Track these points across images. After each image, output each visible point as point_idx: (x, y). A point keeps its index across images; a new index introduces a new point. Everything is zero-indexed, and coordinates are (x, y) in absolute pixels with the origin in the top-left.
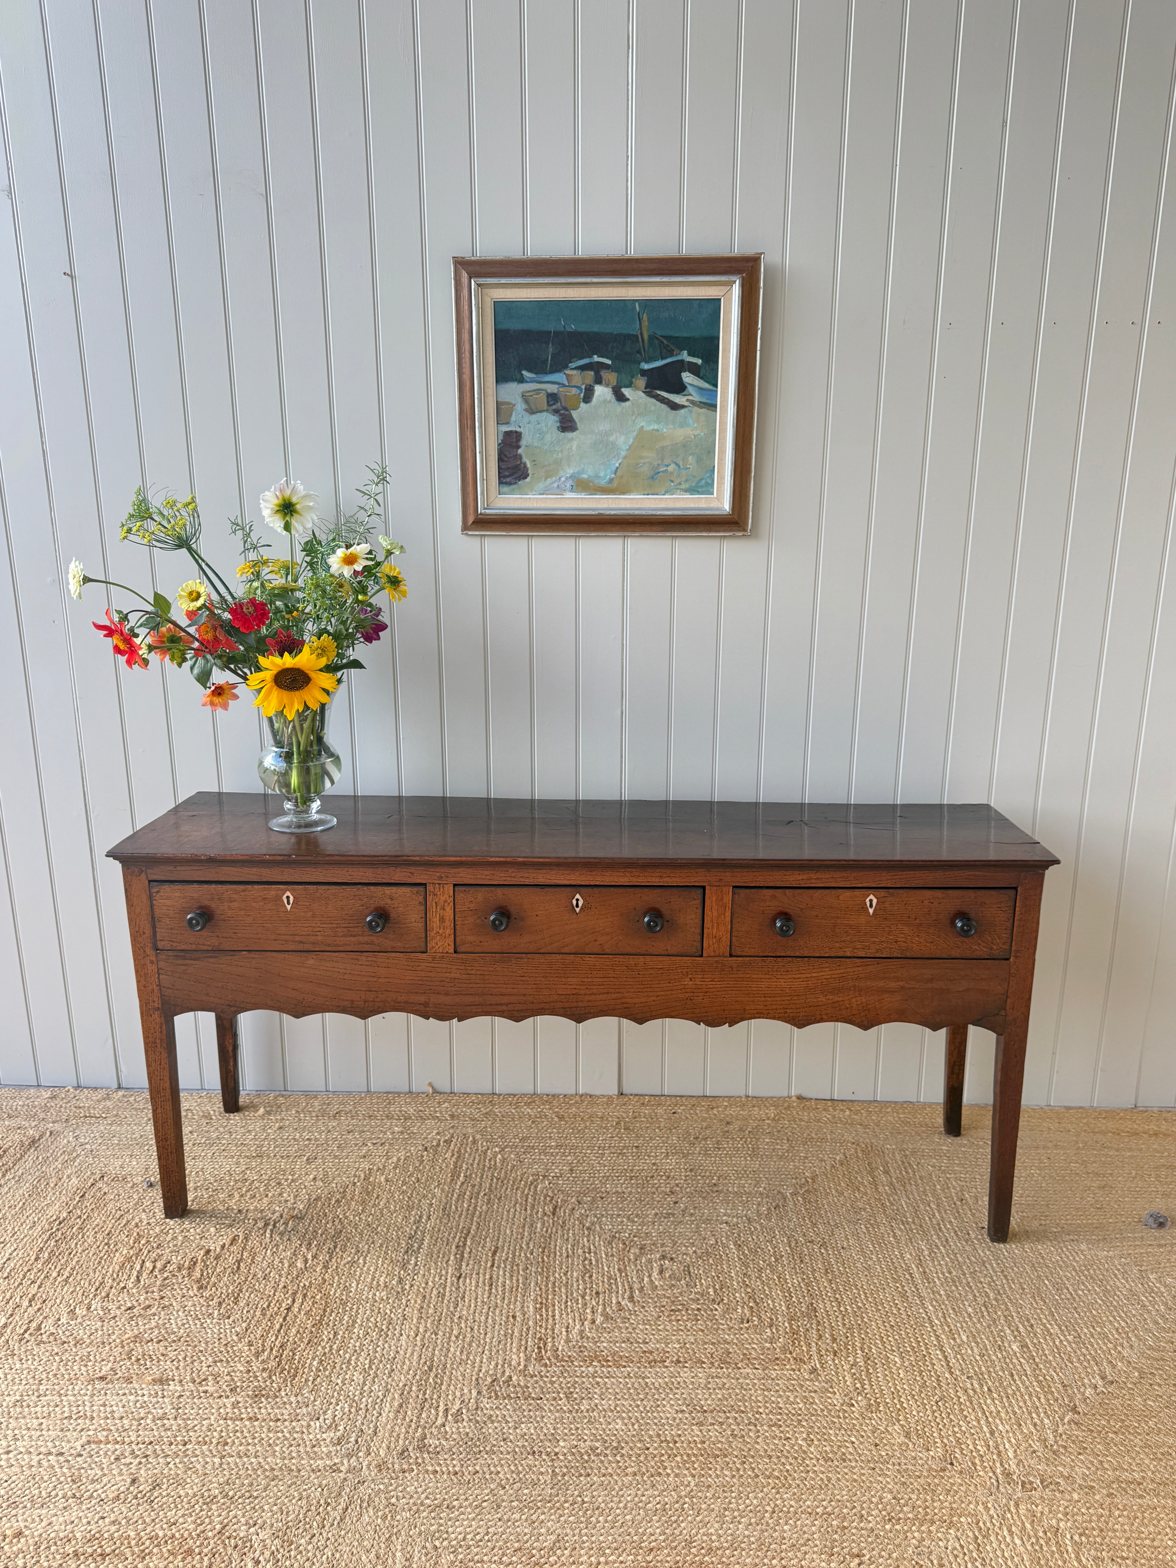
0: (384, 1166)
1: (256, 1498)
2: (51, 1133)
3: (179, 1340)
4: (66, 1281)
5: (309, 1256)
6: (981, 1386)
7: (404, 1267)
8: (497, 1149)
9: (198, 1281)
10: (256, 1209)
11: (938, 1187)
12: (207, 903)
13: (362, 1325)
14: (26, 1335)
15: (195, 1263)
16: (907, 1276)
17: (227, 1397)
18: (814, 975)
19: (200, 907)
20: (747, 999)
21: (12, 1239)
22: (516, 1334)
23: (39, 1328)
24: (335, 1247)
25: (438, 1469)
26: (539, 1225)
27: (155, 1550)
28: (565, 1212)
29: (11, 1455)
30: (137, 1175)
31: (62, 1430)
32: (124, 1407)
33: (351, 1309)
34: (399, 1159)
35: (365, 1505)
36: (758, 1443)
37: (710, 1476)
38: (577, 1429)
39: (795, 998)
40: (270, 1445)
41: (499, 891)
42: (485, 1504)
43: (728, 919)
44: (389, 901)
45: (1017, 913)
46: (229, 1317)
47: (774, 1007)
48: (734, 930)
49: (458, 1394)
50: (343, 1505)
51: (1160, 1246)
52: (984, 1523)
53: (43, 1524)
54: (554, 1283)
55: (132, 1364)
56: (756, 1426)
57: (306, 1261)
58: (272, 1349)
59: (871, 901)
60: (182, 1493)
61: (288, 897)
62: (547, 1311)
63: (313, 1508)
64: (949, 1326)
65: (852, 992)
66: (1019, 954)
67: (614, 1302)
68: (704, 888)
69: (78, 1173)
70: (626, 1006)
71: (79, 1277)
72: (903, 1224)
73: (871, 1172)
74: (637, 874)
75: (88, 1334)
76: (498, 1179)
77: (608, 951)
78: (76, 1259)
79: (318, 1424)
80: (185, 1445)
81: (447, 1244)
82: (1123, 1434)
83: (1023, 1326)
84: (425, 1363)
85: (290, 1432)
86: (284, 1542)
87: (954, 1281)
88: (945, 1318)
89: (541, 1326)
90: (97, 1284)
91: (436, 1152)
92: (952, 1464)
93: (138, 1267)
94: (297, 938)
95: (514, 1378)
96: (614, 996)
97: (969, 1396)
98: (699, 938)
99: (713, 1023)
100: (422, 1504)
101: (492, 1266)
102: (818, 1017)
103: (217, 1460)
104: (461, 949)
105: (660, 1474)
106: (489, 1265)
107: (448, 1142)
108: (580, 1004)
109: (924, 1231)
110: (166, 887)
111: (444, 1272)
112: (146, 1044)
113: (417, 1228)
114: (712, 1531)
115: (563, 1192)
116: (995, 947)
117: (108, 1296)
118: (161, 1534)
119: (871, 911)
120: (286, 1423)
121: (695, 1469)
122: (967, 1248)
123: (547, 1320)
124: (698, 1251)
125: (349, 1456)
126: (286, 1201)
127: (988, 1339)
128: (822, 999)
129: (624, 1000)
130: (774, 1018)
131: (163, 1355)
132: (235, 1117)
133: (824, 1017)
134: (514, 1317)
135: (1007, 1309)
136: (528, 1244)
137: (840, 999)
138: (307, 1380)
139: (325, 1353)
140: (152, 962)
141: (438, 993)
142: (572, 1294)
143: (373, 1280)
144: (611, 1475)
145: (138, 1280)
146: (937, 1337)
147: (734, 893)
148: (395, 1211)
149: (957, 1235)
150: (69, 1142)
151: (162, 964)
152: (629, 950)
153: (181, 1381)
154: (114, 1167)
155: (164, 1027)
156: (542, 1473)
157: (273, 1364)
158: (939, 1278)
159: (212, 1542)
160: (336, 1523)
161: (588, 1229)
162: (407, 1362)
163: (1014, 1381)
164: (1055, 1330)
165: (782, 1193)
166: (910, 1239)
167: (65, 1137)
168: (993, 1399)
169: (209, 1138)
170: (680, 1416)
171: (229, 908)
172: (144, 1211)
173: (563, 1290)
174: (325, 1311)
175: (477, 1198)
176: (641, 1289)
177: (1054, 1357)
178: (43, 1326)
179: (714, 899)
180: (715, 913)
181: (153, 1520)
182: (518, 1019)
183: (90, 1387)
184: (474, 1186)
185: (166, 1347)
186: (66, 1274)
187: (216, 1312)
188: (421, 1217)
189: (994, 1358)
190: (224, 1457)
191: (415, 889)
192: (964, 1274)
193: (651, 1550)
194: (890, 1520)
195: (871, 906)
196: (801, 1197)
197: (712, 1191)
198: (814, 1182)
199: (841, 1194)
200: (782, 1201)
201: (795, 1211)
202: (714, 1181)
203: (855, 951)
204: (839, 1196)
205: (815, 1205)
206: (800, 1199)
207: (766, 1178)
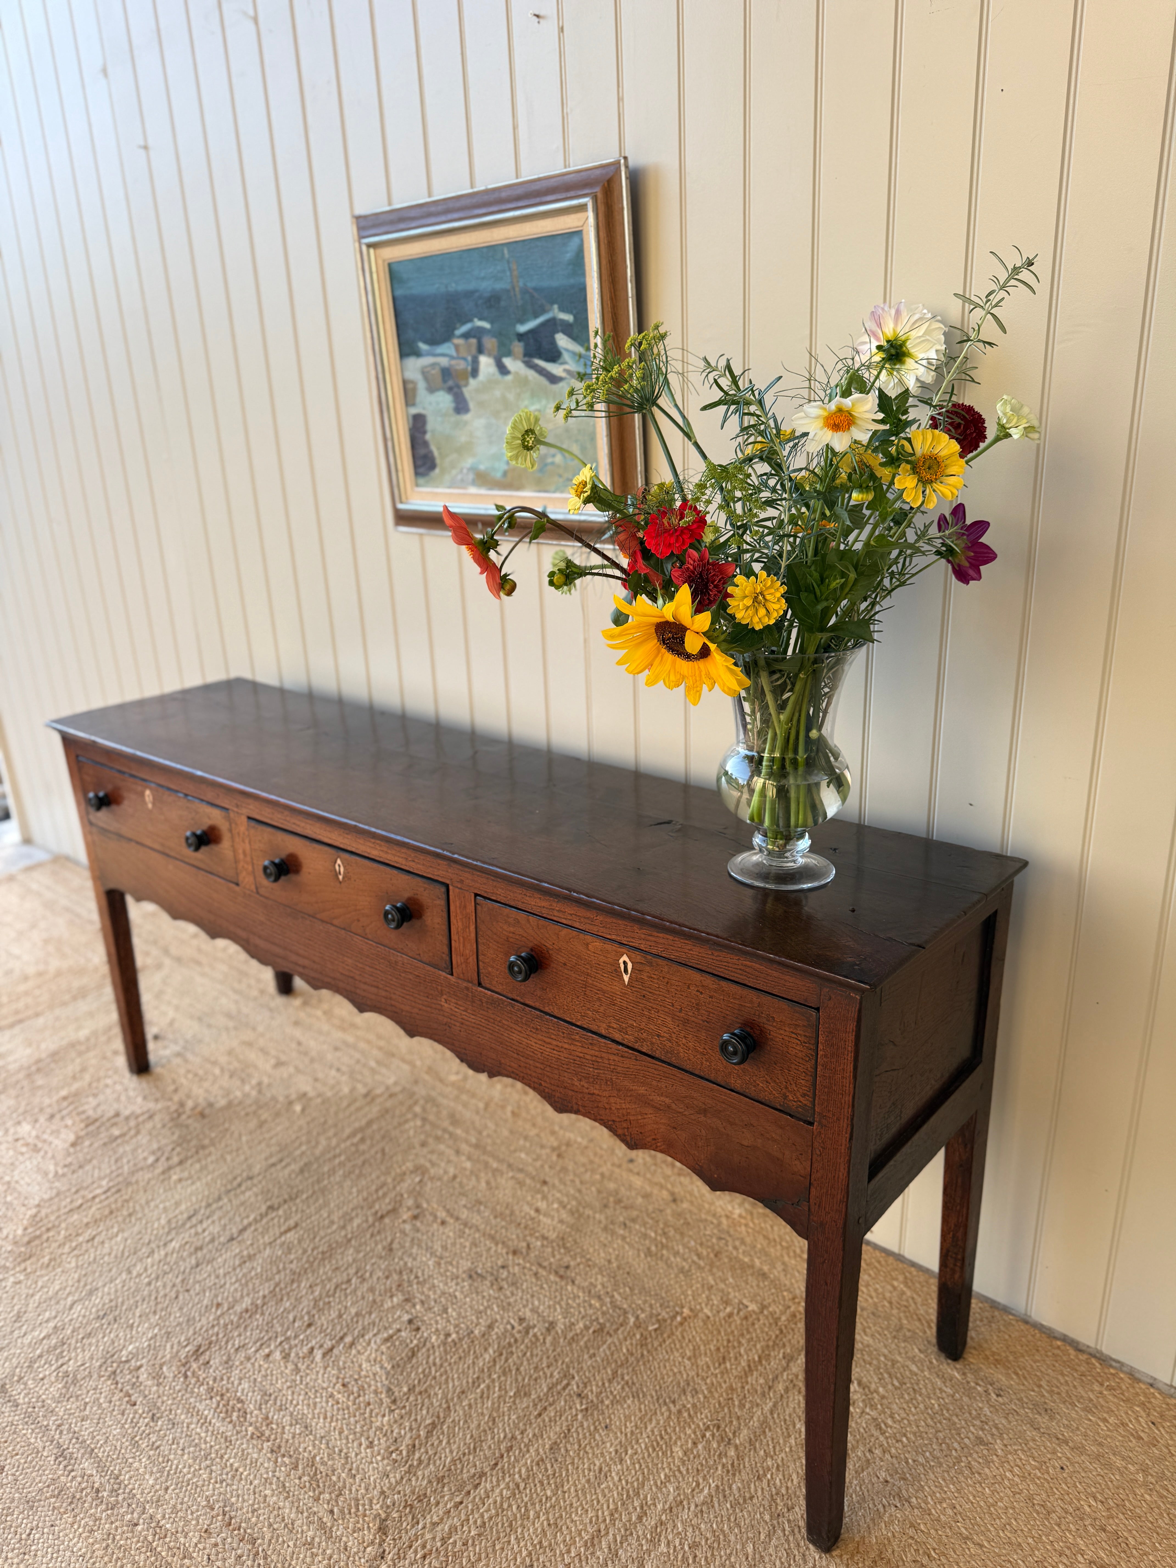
5: (167, 1155)
10: (188, 1093)
18: (565, 1045)
20: (501, 1049)
22: (199, 1325)
30: (160, 1026)
39: (548, 1069)
41: (279, 835)
43: (473, 934)
47: (530, 1073)
48: (480, 952)
57: (159, 1159)
59: (625, 964)
61: (149, 796)
65: (608, 1088)
66: (825, 1121)
68: (447, 887)
77: (369, 936)
94: (160, 840)
95: (142, 1370)
96: (383, 993)
98: (447, 949)
101: (270, 1243)
104: (261, 891)
106: (269, 1240)
108: (358, 991)
113: (266, 1171)
116: (791, 1097)
119: (626, 978)
128: (577, 1082)
130: (531, 1087)
132: (280, 1000)
133: (579, 1109)
137: (597, 1092)
141: (254, 934)
147: (476, 903)
148: (272, 1145)
179: (458, 905)
180: (460, 923)
188: (281, 1161)
191: (223, 811)
195: (626, 970)
196: (642, 1335)
197: (556, 1273)
198: (681, 1324)
199: (694, 1357)
200: (614, 1327)
201: (613, 1348)
202: (572, 1263)
203: (611, 1030)
204: (689, 1359)
205: (645, 1353)
206: (638, 1336)
207: (631, 1289)
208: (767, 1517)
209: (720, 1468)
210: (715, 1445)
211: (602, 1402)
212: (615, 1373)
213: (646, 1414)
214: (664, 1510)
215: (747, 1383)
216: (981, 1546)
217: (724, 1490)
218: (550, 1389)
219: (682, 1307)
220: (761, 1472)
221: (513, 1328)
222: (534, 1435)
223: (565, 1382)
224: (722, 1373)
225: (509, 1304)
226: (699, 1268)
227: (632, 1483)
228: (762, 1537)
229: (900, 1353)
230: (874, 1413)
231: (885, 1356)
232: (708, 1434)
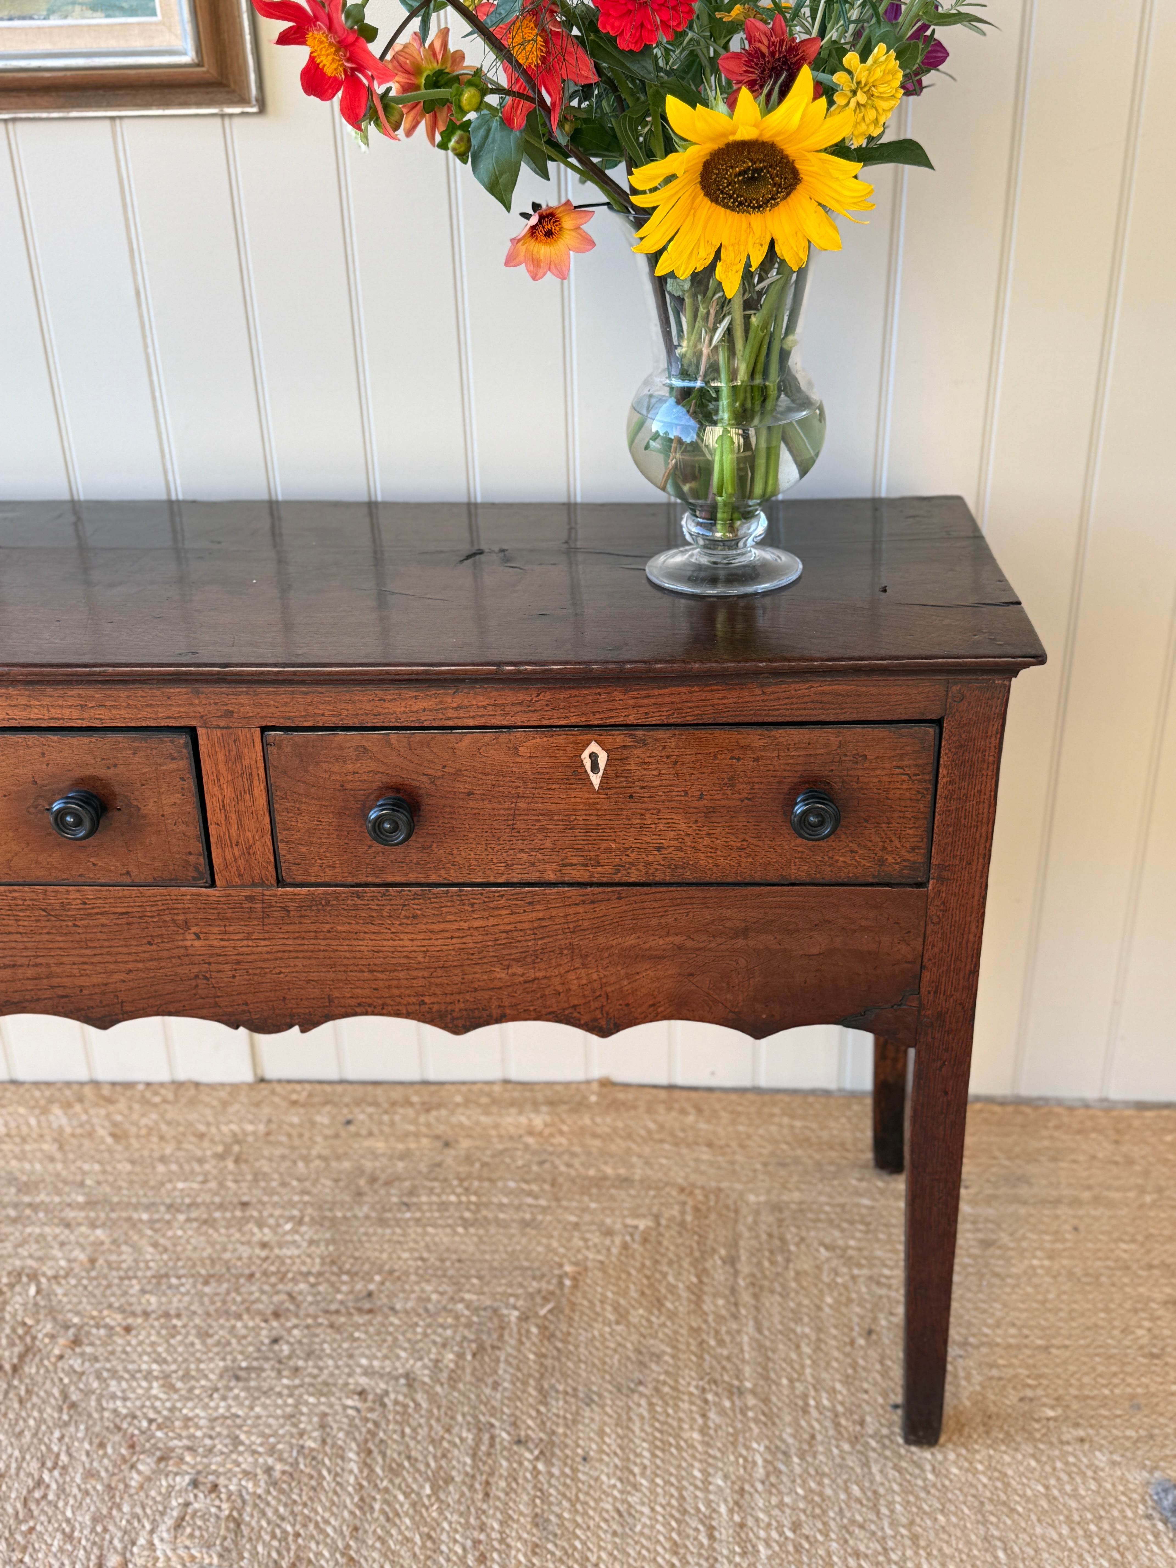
11: (829, 1300)
18: (477, 924)
20: (332, 975)
39: (440, 972)
43: (262, 802)
45: (942, 781)
47: (396, 992)
48: (279, 826)
59: (593, 757)
65: (565, 960)
66: (946, 874)
68: (192, 732)
70: (60, 991)
72: (731, 1397)
73: (699, 1263)
74: (23, 701)
96: (30, 972)
98: (197, 846)
99: (264, 1026)
102: (496, 1012)
109: (769, 1415)
115: (55, 1314)
116: (891, 860)
119: (596, 780)
122: (851, 1460)
124: (277, 1468)
128: (500, 973)
129: (55, 981)
130: (397, 1014)
133: (508, 1011)
137: (541, 974)
147: (265, 744)
149: (837, 1425)
152: (39, 873)
158: (768, 1542)
161: (73, 1407)
165: (501, 1317)
166: (736, 1435)
179: (221, 757)
180: (229, 791)
195: (595, 767)
196: (538, 1326)
197: (360, 1310)
198: (575, 1286)
199: (622, 1316)
200: (495, 1336)
201: (514, 1362)
202: (372, 1287)
203: (567, 870)
204: (618, 1323)
205: (560, 1345)
206: (534, 1330)
207: (480, 1278)
208: (846, 1447)
209: (753, 1425)
210: (727, 1404)
211: (554, 1433)
212: (540, 1389)
213: (619, 1416)
214: (731, 1511)
215: (706, 1314)
216: (1066, 1347)
217: (777, 1447)
218: (474, 1456)
219: (561, 1266)
220: (800, 1403)
221: (358, 1410)
222: (501, 1523)
223: (486, 1437)
224: (669, 1318)
225: (326, 1384)
226: (545, 1210)
227: (669, 1504)
228: (858, 1470)
229: (840, 1194)
230: (865, 1272)
231: (829, 1204)
232: (710, 1397)
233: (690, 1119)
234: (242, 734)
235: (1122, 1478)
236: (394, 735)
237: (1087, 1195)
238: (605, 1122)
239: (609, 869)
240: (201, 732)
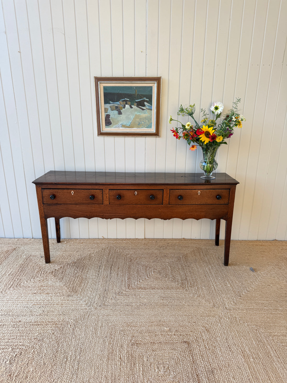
0: (93, 253)
1: (70, 314)
2: (18, 247)
3: (51, 286)
4: (25, 275)
5: (78, 270)
6: (221, 292)
7: (99, 271)
8: (118, 249)
9: (54, 275)
10: (66, 261)
11: (214, 256)
12: (54, 193)
13: (90, 283)
14: (17, 286)
15: (53, 272)
16: (207, 272)
17: (62, 296)
19: (53, 194)
21: (12, 268)
22: (123, 284)
23: (20, 284)
24: (84, 268)
25: (108, 309)
26: (128, 263)
27: (49, 324)
28: (133, 261)
29: (17, 308)
30: (38, 255)
31: (27, 303)
32: (40, 298)
33: (88, 280)
34: (97, 251)
35: (93, 315)
36: (175, 303)
37: (165, 309)
38: (137, 301)
40: (72, 305)
41: (119, 191)
42: (118, 315)
43: (169, 196)
44: (95, 193)
45: (230, 194)
46: (61, 282)
47: (178, 215)
49: (111, 295)
50: (88, 315)
51: (261, 266)
52: (221, 316)
53: (25, 320)
54: (131, 274)
55: (41, 291)
56: (174, 300)
57: (77, 271)
58: (71, 288)
59: (199, 192)
60: (54, 314)
61: (72, 192)
62: (130, 279)
63: (82, 316)
64: (215, 282)
66: (230, 203)
67: (144, 278)
68: (163, 190)
69: (25, 255)
70: (146, 216)
71: (28, 275)
72: (206, 263)
73: (199, 253)
74: (149, 187)
75: (31, 285)
76: (118, 255)
77: (142, 204)
78: (27, 271)
79: (82, 301)
80: (54, 305)
81: (108, 267)
82: (250, 300)
83: (231, 281)
84: (104, 290)
85: (76, 303)
86: (76, 322)
87: (216, 273)
88: (214, 280)
89: (129, 282)
90: (32, 276)
91: (105, 250)
92: (215, 306)
93: (41, 273)
94: (75, 201)
95: (123, 292)
96: (144, 214)
97: (219, 294)
98: (162, 201)
99: (165, 219)
100: (105, 315)
101: (118, 271)
102: (188, 218)
103: (61, 308)
104: (111, 203)
105: (154, 309)
106: (117, 271)
107: (107, 248)
108: (137, 215)
109: (210, 264)
110: (46, 190)
111: (107, 273)
112: (41, 225)
113: (101, 264)
114: (165, 319)
115: (133, 257)
116: (225, 202)
117: (34, 278)
118: (50, 321)
119: (199, 194)
120: (75, 301)
121: (161, 308)
122: (220, 267)
123: (130, 281)
124: (162, 268)
125: (89, 306)
126: (72, 260)
127: (223, 284)
131: (47, 289)
132: (60, 244)
134: (123, 281)
135: (228, 278)
136: (125, 267)
138: (79, 293)
139: (82, 288)
140: (42, 207)
141: (106, 213)
142: (135, 276)
143: (92, 274)
144: (144, 309)
145: (41, 275)
146: (213, 284)
147: (170, 191)
148: (96, 261)
149: (217, 265)
150: (22, 249)
151: (45, 207)
152: (147, 203)
153: (52, 294)
154: (33, 254)
155: (45, 221)
156: (129, 309)
157: (71, 290)
158: (213, 273)
159: (61, 322)
160: (87, 318)
161: (138, 264)
162: (100, 289)
163: (228, 291)
164: (237, 282)
165: (180, 257)
166: (207, 265)
167: (21, 248)
168: (224, 295)
169: (54, 248)
170: (158, 298)
171: (59, 194)
172: (41, 262)
173: (133, 275)
174: (82, 280)
175: (114, 258)
176: (150, 275)
177: (237, 287)
178: (21, 284)
180: (166, 195)
181: (48, 319)
182: (123, 219)
183: (32, 295)
184: (113, 256)
185: (48, 288)
186: (25, 274)
187: (58, 281)
188: (102, 262)
189: (224, 287)
190: (62, 307)
191: (100, 190)
192: (219, 272)
193: (152, 322)
194: (201, 316)
197: (165, 256)
198: (187, 255)
201: (183, 260)
203: (196, 203)
204: (192, 257)
205: (187, 259)
211: (189, 265)
212: (186, 262)
215: (201, 257)
217: (212, 266)
219: (185, 253)
220: (213, 263)
221: (168, 264)
222: (186, 272)
223: (182, 266)
224: (198, 257)
225: (164, 262)
226: (181, 249)
227: (202, 270)
231: (212, 248)
233: (194, 241)
234: (168, 190)
235: (247, 268)
236: (181, 190)
237: (238, 247)
238: (185, 242)
239: (199, 203)
240: (164, 190)
